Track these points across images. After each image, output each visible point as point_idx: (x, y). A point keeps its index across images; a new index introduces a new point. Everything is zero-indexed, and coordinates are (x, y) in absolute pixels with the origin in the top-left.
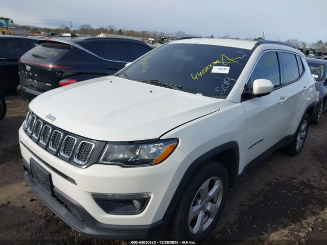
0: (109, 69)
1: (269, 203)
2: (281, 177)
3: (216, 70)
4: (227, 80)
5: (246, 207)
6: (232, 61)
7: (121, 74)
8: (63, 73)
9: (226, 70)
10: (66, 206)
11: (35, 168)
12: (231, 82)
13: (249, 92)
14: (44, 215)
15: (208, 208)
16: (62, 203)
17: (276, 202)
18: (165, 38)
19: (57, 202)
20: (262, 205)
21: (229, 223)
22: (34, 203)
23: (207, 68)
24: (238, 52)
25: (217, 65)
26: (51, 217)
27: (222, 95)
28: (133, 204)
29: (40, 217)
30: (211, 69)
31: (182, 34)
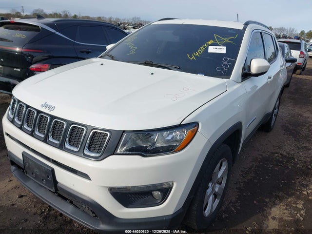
0: (83, 52)
1: (261, 179)
2: (264, 152)
3: (212, 49)
4: (226, 59)
5: (242, 184)
6: (226, 40)
7: (105, 56)
8: (34, 57)
9: (222, 50)
10: (71, 202)
11: (30, 163)
12: (229, 61)
13: (247, 71)
14: (39, 212)
15: (217, 190)
16: (65, 199)
17: (267, 177)
18: (121, 24)
19: (59, 199)
20: (256, 181)
21: (231, 202)
22: (23, 199)
23: (203, 48)
24: (229, 31)
25: (212, 45)
26: (47, 214)
27: (224, 75)
28: (152, 195)
29: (34, 214)
30: (207, 48)
31: (137, 20)
